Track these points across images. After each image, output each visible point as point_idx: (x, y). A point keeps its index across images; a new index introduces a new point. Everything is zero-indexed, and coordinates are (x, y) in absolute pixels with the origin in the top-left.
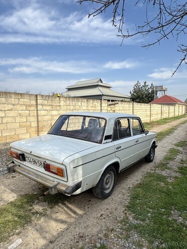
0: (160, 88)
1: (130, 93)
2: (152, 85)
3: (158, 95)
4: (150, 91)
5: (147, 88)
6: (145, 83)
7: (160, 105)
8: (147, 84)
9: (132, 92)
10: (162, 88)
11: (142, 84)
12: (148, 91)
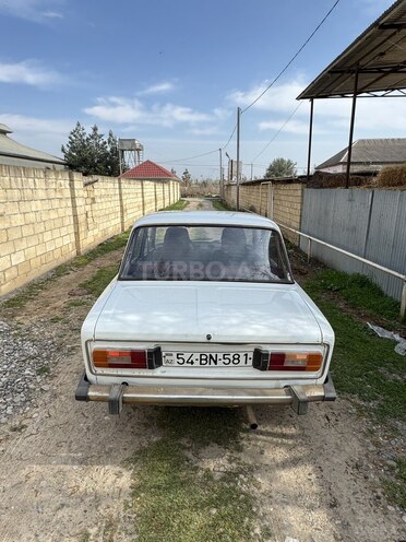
0: (129, 145)
1: (63, 150)
2: (111, 135)
3: (126, 159)
4: (109, 149)
5: (101, 142)
6: (95, 129)
7: (152, 183)
8: (99, 133)
9: (67, 149)
10: (134, 144)
11: (89, 131)
12: (103, 148)
